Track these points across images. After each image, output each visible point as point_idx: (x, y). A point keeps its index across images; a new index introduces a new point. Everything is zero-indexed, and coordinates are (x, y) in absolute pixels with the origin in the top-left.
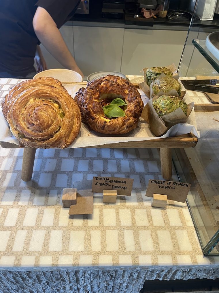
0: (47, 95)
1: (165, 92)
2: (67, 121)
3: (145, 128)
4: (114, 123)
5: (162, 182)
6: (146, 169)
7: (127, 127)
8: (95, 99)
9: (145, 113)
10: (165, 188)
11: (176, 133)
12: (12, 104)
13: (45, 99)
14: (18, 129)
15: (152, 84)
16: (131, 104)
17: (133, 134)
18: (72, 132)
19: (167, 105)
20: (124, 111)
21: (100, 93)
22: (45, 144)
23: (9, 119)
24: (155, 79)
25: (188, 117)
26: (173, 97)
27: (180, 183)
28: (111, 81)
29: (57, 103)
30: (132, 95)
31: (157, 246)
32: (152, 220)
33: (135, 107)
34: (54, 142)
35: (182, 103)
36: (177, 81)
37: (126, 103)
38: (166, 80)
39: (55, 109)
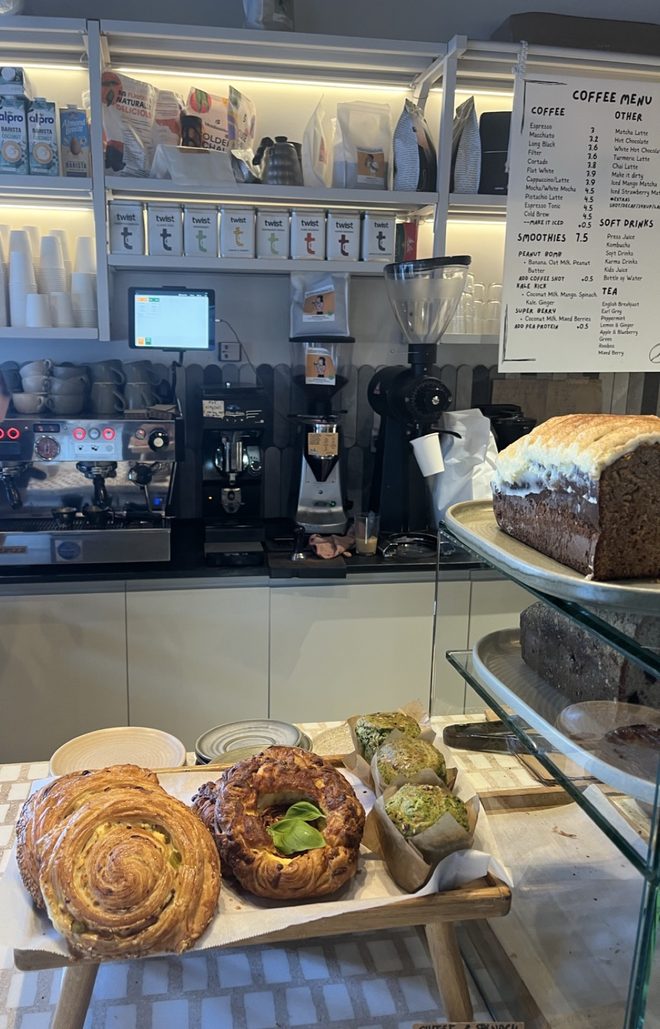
0: (136, 811)
1: (408, 775)
2: (187, 872)
3: (378, 872)
4: (301, 868)
6: (400, 1004)
7: (334, 874)
8: (248, 809)
9: (371, 833)
11: (456, 878)
12: (52, 846)
13: (131, 823)
14: (70, 909)
15: (375, 758)
16: (336, 813)
17: (351, 894)
18: (202, 902)
19: (419, 809)
20: (320, 834)
21: (258, 793)
22: (138, 944)
23: (46, 886)
24: (381, 743)
25: (472, 834)
26: (428, 789)
27: (494, 1024)
28: (281, 763)
29: (162, 830)
30: (335, 793)
33: (347, 820)
34: (160, 936)
35: (451, 801)
36: (432, 746)
37: (323, 813)
38: (406, 747)
39: (159, 846)
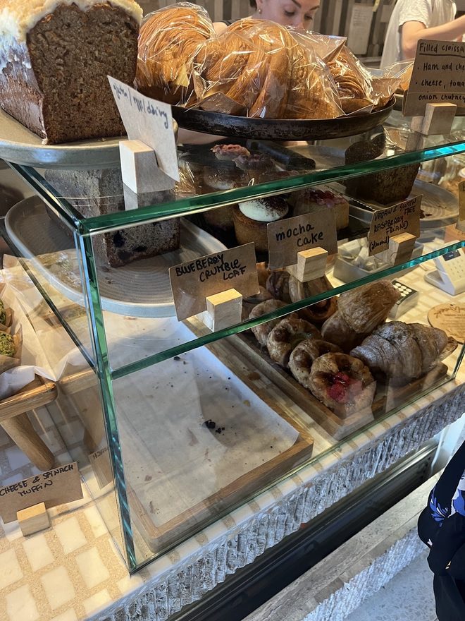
5: (22, 484)
10: (33, 491)
11: (11, 389)
27: (55, 470)
31: (45, 605)
32: (28, 563)
